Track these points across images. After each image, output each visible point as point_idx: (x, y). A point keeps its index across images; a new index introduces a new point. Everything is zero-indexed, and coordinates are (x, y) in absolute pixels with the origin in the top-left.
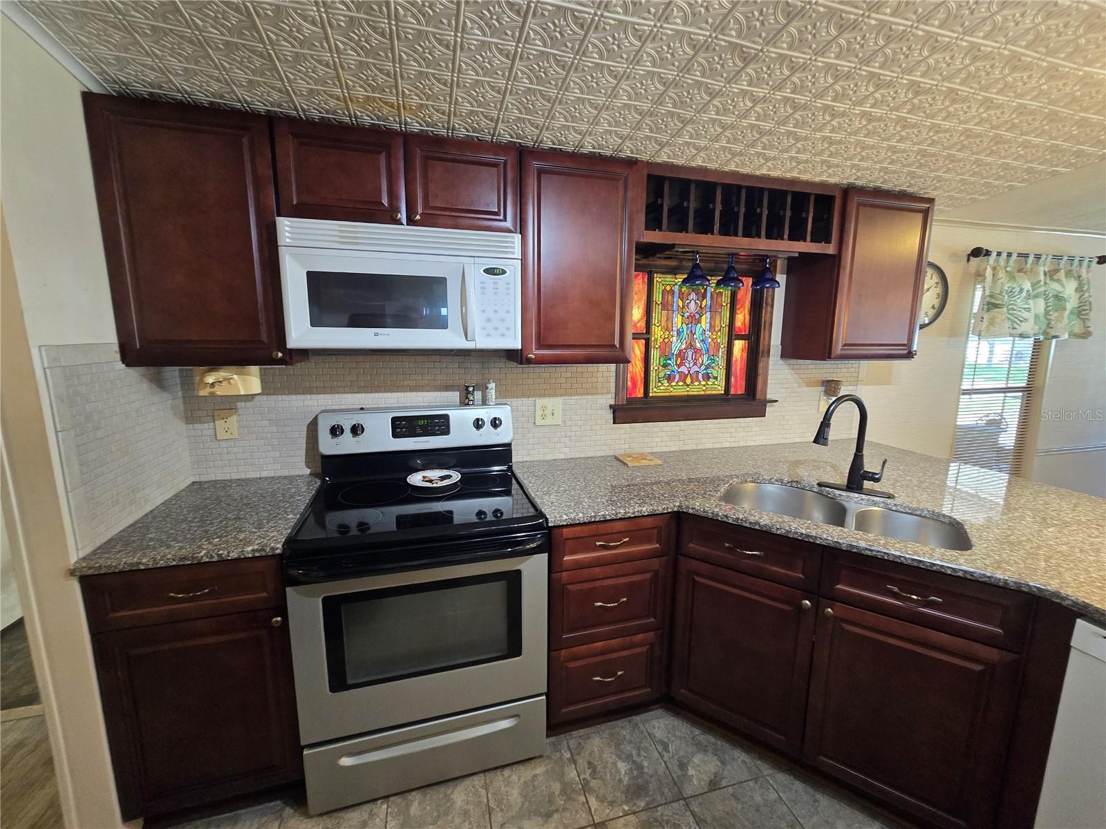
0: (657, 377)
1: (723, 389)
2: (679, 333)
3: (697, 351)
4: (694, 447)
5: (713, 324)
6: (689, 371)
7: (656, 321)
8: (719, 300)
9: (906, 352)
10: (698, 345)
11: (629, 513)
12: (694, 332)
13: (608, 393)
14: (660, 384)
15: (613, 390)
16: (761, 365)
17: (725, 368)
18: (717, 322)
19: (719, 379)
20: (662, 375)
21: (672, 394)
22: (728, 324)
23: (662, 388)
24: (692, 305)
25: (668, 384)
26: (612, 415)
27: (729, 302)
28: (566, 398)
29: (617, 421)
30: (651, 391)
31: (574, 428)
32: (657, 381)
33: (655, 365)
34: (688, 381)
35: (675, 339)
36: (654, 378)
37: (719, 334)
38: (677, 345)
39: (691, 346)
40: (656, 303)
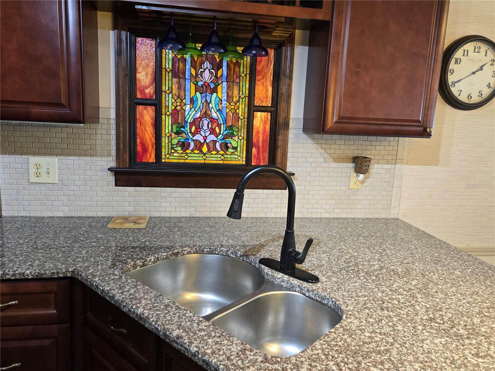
0: (170, 144)
1: (244, 159)
2: (192, 101)
3: (212, 120)
4: (208, 215)
5: (230, 94)
6: (205, 140)
7: (167, 88)
8: (237, 70)
9: (421, 129)
10: (214, 115)
11: (8, 274)
12: (209, 101)
13: (109, 155)
14: (173, 151)
15: (114, 153)
16: (280, 137)
17: (245, 138)
18: (236, 92)
19: (239, 149)
20: (175, 141)
21: (187, 161)
22: (247, 95)
23: (175, 154)
24: (207, 74)
25: (181, 151)
26: (114, 177)
27: (248, 72)
28: (62, 157)
29: (118, 184)
30: (163, 157)
31: (73, 188)
32: (170, 147)
33: (167, 132)
34: (205, 149)
35: (188, 107)
36: (167, 145)
37: (238, 104)
38: (191, 114)
39: (206, 115)
40: (166, 70)
